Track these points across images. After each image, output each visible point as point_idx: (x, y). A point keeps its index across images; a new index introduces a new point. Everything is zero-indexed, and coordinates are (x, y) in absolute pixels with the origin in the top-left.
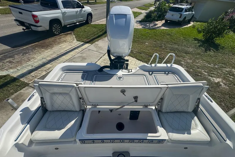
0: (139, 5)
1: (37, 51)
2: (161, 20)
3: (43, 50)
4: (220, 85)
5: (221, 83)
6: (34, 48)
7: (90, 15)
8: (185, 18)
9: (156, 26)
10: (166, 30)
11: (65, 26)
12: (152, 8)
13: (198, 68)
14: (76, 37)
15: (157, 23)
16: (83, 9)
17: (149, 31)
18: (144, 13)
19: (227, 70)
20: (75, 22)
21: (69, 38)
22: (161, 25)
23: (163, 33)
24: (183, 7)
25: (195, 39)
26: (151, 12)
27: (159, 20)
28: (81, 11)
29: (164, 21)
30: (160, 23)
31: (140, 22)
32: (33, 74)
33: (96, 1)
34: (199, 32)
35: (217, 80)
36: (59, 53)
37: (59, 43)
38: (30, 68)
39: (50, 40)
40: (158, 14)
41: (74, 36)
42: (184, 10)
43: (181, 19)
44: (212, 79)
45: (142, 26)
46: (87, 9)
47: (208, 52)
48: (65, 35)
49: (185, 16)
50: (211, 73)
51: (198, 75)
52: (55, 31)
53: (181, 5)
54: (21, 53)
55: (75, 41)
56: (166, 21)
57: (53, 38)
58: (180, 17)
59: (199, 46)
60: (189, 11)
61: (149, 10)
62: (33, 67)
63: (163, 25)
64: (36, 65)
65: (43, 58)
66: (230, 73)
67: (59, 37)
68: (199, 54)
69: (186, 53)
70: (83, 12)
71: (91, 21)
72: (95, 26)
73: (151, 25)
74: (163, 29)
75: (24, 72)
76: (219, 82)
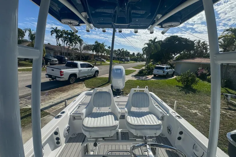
0: (134, 66)
1: (56, 94)
2: (151, 75)
3: (61, 93)
4: (198, 114)
5: (198, 113)
6: (54, 92)
7: (97, 72)
8: (168, 73)
9: (148, 79)
10: (155, 81)
11: (79, 78)
12: (144, 68)
13: (180, 104)
14: (85, 85)
15: (148, 76)
16: (93, 68)
17: (141, 81)
18: (138, 70)
19: (203, 105)
20: (86, 76)
21: (81, 86)
22: (151, 78)
23: (153, 83)
24: (164, 66)
25: (177, 86)
26: (143, 70)
27: (150, 75)
28: (91, 69)
29: (153, 76)
30: (150, 77)
31: (135, 76)
32: (53, 107)
33: (101, 64)
34: (179, 81)
35: (194, 111)
36: (73, 95)
37: (73, 89)
38: (51, 104)
39: (66, 87)
40: (148, 71)
41: (84, 85)
42: (165, 69)
43: (165, 74)
44: (190, 111)
45: (137, 78)
46: (96, 68)
47: (188, 94)
48: (77, 84)
49: (167, 72)
50: (190, 107)
51: (179, 108)
52: (71, 81)
53: (163, 65)
54: (45, 94)
55: (85, 87)
56: (155, 75)
57: (69, 86)
58: (164, 72)
59: (181, 91)
60: (169, 69)
61: (142, 68)
62: (53, 103)
63: (152, 78)
64: (56, 102)
65: (61, 98)
66: (205, 107)
67: (72, 85)
68: (180, 95)
69: (170, 95)
70: (92, 70)
71: (98, 75)
72: (101, 79)
73: (143, 78)
74: (152, 80)
75: (46, 106)
76: (196, 113)
